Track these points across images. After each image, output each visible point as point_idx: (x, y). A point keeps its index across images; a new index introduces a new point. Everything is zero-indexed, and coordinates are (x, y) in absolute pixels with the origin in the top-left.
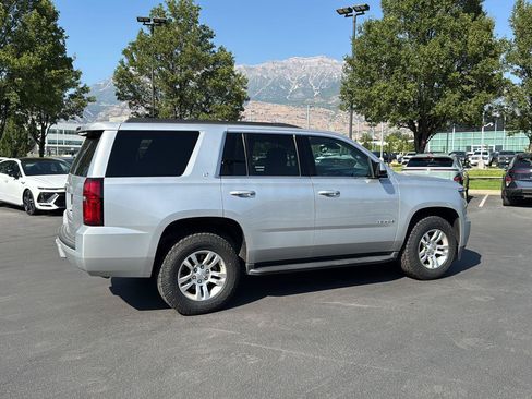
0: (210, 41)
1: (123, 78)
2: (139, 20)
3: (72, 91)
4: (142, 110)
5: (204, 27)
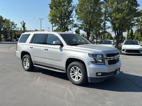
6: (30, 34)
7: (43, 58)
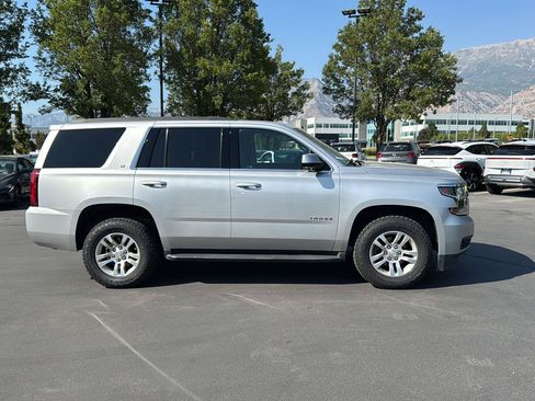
0: (417, 23)
1: (329, 72)
2: (344, 13)
3: (294, 89)
4: (345, 103)
5: (412, 10)
6: (124, 129)
7: (231, 220)
